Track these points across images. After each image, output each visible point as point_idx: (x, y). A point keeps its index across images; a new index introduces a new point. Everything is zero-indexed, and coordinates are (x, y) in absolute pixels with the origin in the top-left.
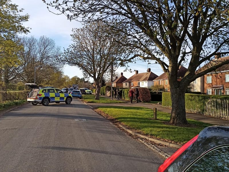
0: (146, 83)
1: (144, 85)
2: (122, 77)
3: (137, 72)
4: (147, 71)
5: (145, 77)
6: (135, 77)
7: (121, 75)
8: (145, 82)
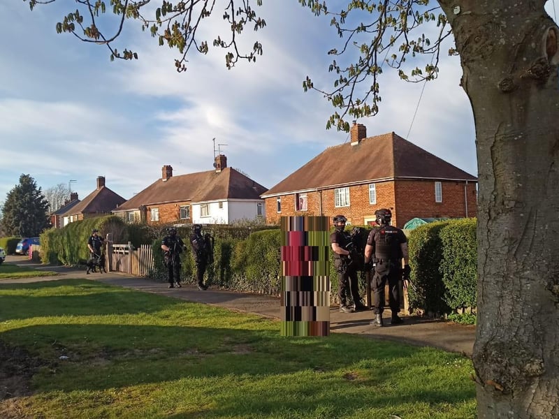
0: (221, 207)
1: (215, 214)
2: (105, 193)
3: (169, 170)
4: (215, 165)
5: (212, 185)
6: (163, 189)
7: (100, 186)
8: (214, 206)
